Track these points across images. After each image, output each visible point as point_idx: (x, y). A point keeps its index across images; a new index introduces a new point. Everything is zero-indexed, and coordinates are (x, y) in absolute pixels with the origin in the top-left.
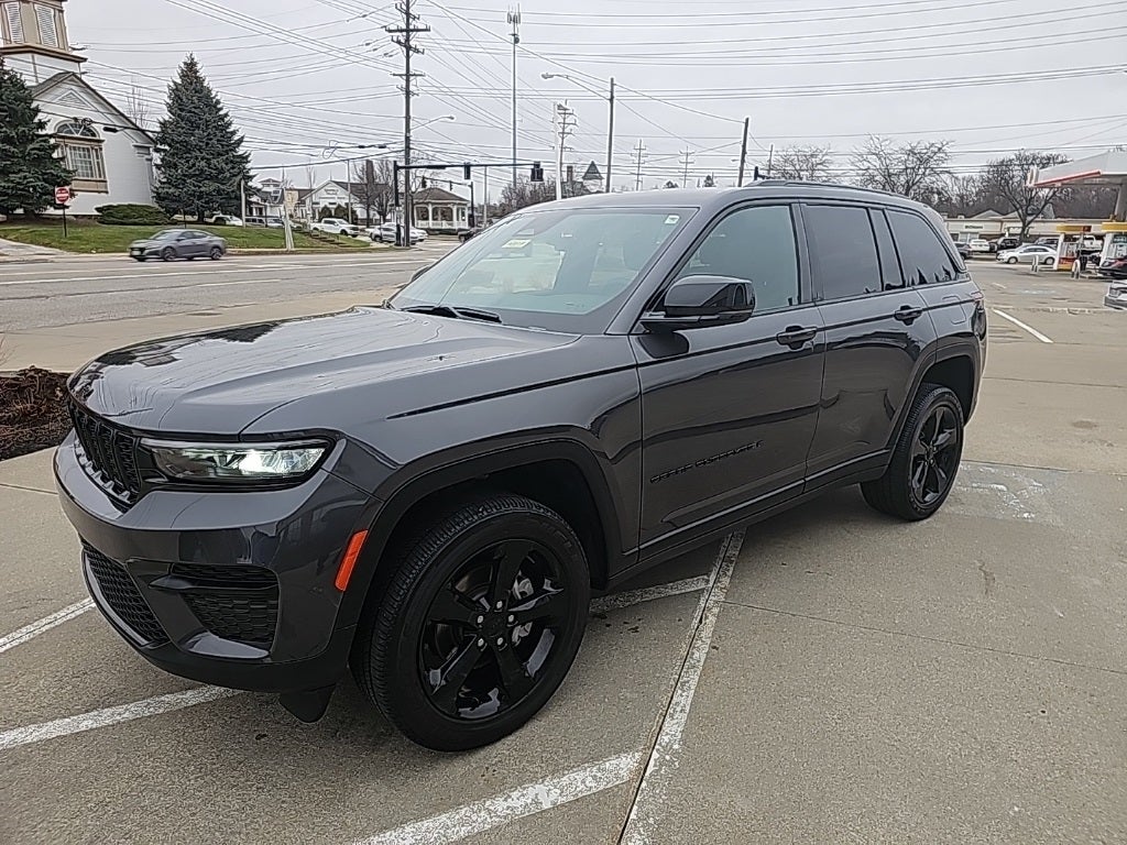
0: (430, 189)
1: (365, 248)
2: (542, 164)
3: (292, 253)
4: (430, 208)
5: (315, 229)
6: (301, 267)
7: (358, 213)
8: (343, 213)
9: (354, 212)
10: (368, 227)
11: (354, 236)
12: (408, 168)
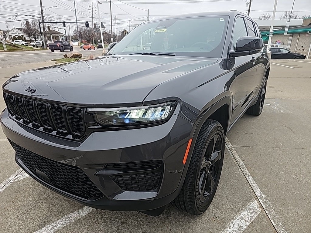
0: (51, 30)
1: (31, 49)
2: (89, 23)
3: (6, 51)
4: (52, 37)
5: (12, 43)
6: (11, 56)
7: (26, 38)
8: (21, 38)
9: (25, 38)
10: (31, 43)
11: (27, 46)
12: (43, 23)
